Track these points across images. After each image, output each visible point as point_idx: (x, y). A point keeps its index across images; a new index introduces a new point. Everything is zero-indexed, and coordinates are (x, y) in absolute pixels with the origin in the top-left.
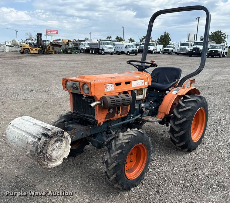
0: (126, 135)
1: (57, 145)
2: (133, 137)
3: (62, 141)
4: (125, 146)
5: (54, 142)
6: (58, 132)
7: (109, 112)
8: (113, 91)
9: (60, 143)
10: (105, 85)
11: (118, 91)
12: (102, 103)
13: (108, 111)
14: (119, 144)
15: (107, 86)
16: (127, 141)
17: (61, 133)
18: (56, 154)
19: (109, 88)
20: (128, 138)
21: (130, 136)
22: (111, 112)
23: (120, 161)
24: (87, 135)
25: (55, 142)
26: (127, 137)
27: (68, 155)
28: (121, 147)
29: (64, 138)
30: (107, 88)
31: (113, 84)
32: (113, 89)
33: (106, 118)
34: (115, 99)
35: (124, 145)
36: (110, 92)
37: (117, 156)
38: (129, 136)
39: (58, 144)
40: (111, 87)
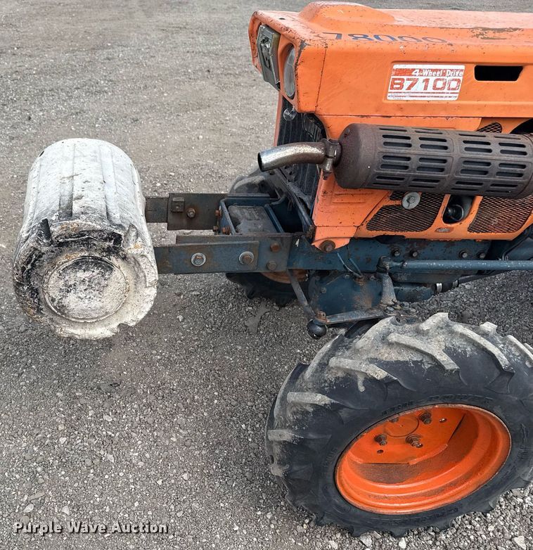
0: (398, 344)
1: (81, 275)
2: (427, 366)
3: (110, 268)
4: (362, 389)
5: (70, 263)
6: (95, 235)
7: (398, 202)
8: (445, 106)
9: (96, 271)
10: (397, 66)
11: (480, 108)
12: (327, 156)
13: (392, 198)
14: (338, 368)
15: (409, 72)
16: (381, 374)
17: (108, 239)
18: (84, 305)
19: (419, 87)
20: (398, 362)
21: (417, 358)
22: (405, 205)
23: (311, 436)
24: (267, 268)
25: (77, 265)
26: (393, 356)
27: (141, 317)
28: (344, 386)
29: (124, 258)
30: (407, 84)
31: (462, 67)
32: (451, 98)
33: (371, 226)
34: (416, 151)
35: (360, 383)
36: (425, 106)
37: (308, 412)
38: (406, 356)
39: (88, 274)
40: (440, 84)
